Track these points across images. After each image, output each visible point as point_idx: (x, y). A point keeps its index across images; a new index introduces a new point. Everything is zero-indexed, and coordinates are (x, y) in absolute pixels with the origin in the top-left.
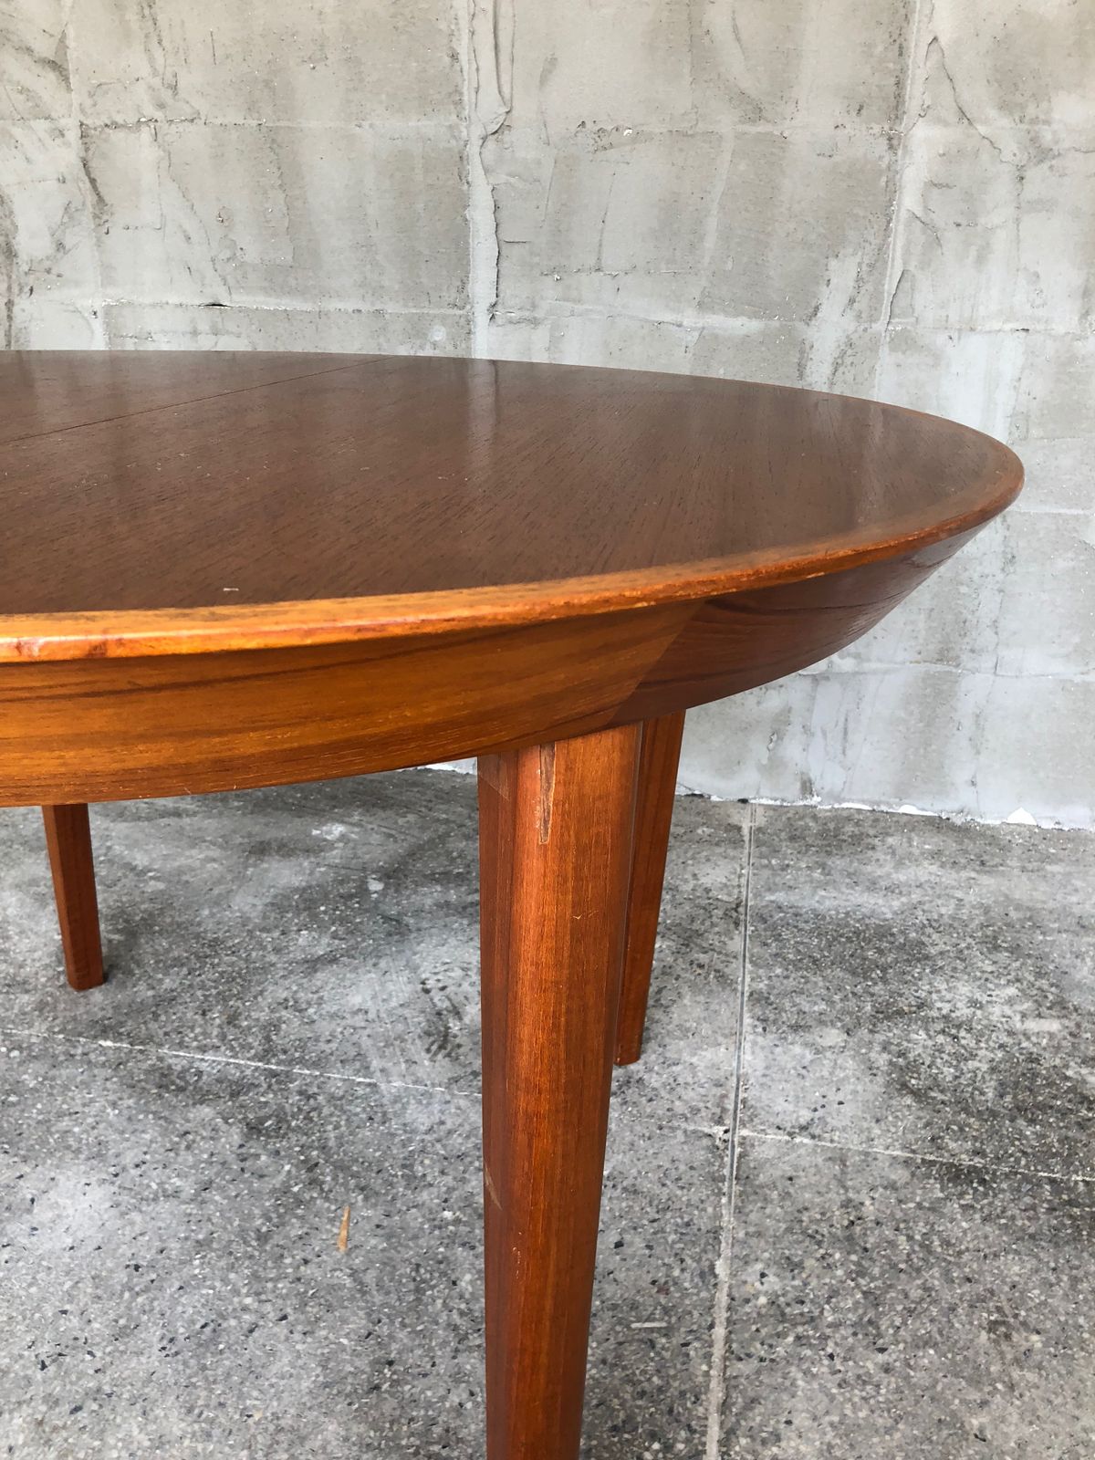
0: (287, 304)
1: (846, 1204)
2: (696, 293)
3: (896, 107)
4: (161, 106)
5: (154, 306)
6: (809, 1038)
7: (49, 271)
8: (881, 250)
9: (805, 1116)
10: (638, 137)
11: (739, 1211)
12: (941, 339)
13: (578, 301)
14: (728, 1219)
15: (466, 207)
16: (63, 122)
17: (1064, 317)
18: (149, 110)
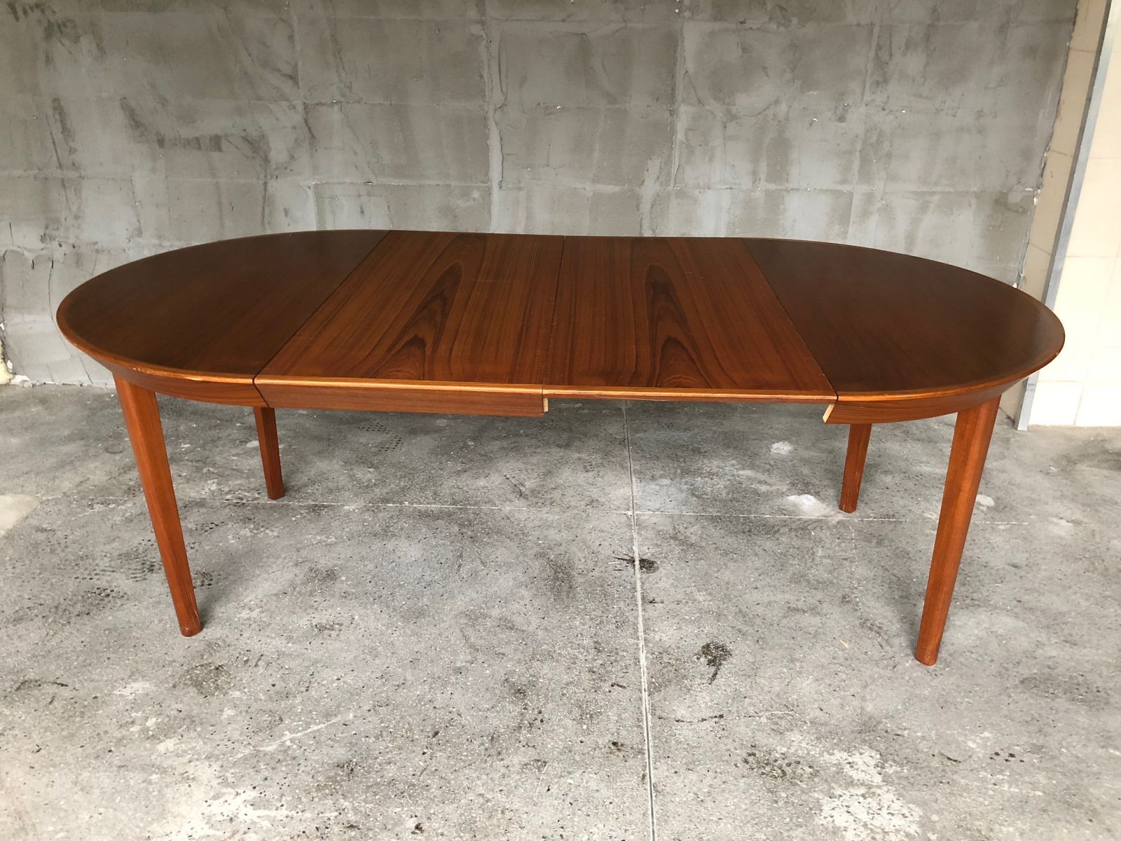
0: (403, 181)
1: (674, 529)
2: (591, 175)
3: (672, 99)
4: (343, 95)
5: (339, 183)
6: (657, 482)
7: (286, 168)
8: (670, 156)
9: (658, 506)
10: (563, 109)
11: (638, 533)
12: (696, 192)
13: (539, 179)
14: (635, 536)
15: (488, 139)
16: (295, 102)
17: (746, 183)
18: (338, 98)
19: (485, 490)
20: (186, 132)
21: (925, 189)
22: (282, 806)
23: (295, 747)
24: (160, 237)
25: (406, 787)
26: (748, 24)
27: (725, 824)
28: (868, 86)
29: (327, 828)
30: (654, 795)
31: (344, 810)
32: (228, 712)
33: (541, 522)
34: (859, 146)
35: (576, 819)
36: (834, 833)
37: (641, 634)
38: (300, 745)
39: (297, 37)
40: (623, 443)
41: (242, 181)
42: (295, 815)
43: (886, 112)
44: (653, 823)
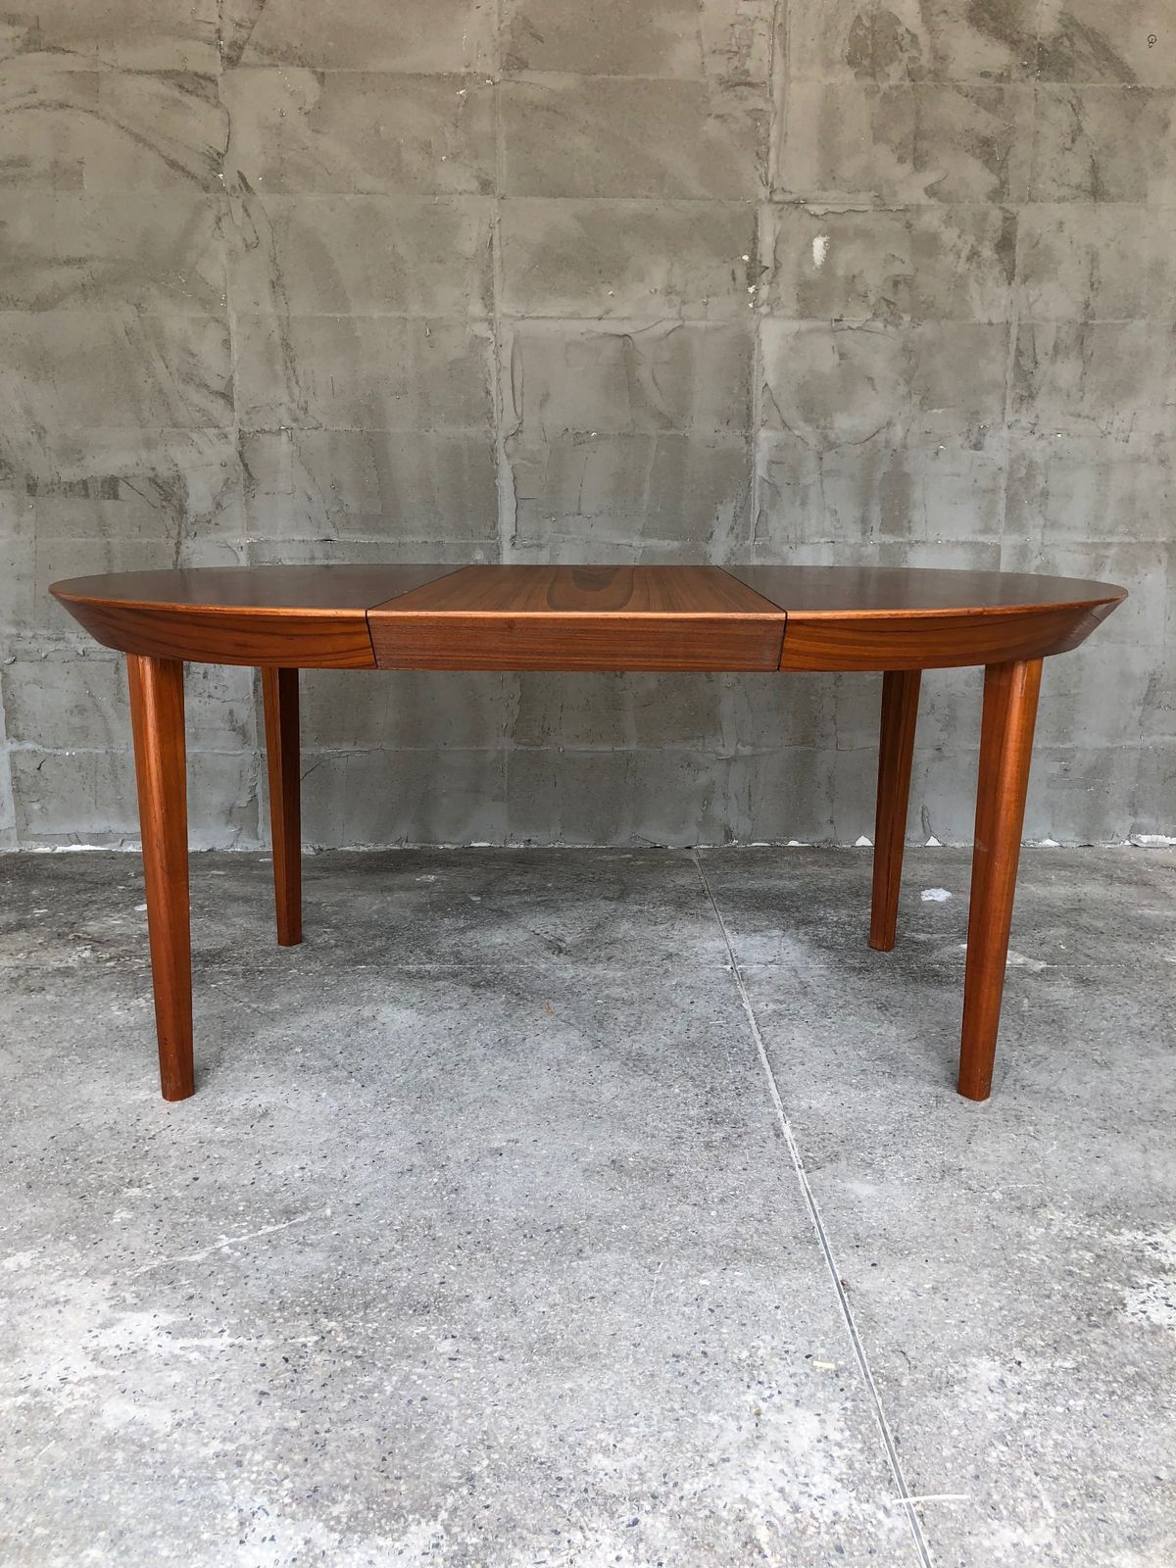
0: (376, 538)
1: (801, 982)
2: (640, 527)
3: (747, 421)
4: (295, 420)
5: (284, 542)
6: (763, 934)
7: (209, 522)
8: (747, 499)
9: (771, 959)
10: (600, 437)
11: (747, 989)
12: (786, 548)
13: (569, 533)
14: (743, 992)
15: (496, 478)
16: (227, 429)
17: (854, 536)
18: (288, 422)
19: (505, 947)
20: (70, 474)
21: (1096, 540)
22: (222, 1331)
23: (238, 1254)
24: (17, 624)
25: (432, 1299)
26: (845, 324)
27: (973, 1328)
28: (1008, 401)
29: (301, 1357)
30: (845, 1295)
31: (330, 1332)
32: (121, 1215)
33: (597, 980)
34: (1003, 482)
35: (724, 1330)
36: (1153, 1333)
37: (777, 1102)
38: (246, 1251)
39: (234, 344)
40: (702, 894)
41: (145, 541)
42: (246, 1343)
43: (1037, 435)
44: (853, 1331)
